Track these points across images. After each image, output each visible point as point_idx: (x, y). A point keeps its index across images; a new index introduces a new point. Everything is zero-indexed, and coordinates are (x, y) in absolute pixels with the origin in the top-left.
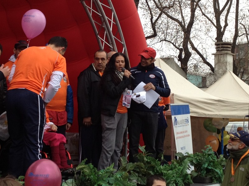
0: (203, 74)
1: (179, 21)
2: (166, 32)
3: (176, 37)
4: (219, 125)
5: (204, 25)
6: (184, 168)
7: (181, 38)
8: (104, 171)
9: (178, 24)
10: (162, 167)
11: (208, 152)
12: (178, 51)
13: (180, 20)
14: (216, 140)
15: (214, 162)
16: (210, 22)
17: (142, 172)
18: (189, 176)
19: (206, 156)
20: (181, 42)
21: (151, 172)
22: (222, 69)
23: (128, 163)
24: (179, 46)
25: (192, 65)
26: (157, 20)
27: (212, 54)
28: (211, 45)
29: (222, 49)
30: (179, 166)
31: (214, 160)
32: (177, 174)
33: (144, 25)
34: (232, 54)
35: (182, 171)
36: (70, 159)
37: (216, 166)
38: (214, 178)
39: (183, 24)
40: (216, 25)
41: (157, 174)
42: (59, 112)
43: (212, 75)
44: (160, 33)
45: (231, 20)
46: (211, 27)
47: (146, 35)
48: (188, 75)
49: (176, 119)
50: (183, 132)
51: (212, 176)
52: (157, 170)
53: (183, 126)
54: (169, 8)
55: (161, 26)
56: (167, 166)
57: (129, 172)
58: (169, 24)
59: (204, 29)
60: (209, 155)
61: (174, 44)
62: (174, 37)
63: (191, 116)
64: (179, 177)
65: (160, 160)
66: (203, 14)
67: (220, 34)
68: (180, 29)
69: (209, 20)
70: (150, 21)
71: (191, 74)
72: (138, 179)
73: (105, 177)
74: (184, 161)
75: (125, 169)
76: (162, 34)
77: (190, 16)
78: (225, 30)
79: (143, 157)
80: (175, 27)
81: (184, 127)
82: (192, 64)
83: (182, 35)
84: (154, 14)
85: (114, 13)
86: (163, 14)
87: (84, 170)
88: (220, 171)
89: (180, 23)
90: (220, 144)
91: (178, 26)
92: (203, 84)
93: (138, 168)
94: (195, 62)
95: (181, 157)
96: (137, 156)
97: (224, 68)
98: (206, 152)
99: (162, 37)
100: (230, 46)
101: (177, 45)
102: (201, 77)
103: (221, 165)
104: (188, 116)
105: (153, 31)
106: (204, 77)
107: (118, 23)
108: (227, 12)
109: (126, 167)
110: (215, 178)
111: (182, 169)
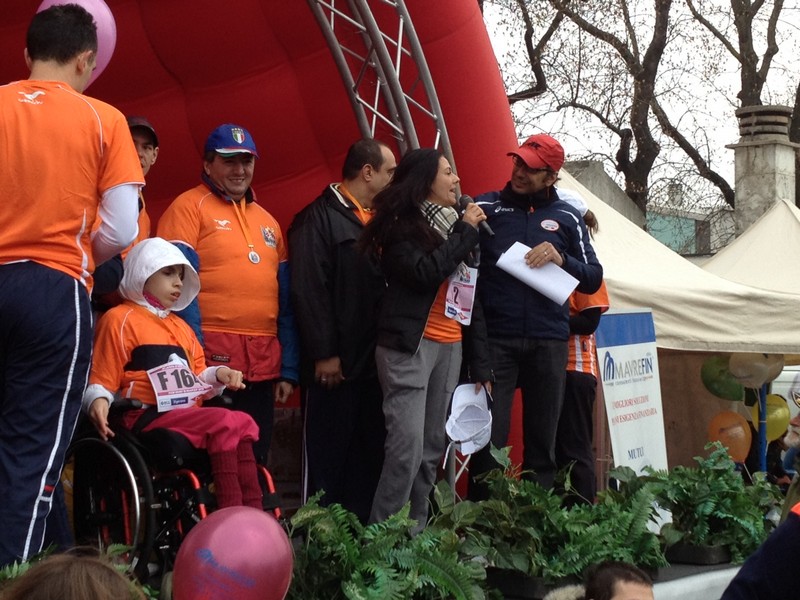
0: (698, 211)
1: (617, 39)
2: (575, 78)
3: (609, 94)
4: (751, 376)
5: (700, 51)
6: (639, 515)
7: (627, 95)
8: (380, 527)
9: (616, 51)
10: (565, 514)
11: (715, 464)
12: (617, 139)
13: (623, 36)
14: (740, 424)
15: (734, 497)
16: (718, 41)
17: (504, 532)
18: (656, 543)
19: (710, 479)
20: (624, 109)
21: (531, 530)
22: (761, 195)
23: (457, 501)
24: (620, 121)
25: (664, 184)
26: (547, 37)
27: (726, 146)
28: (721, 117)
29: (759, 128)
30: (621, 510)
31: (736, 489)
32: (614, 536)
33: (505, 55)
34: (793, 144)
35: (631, 525)
36: (273, 491)
37: (742, 510)
38: (734, 548)
39: (632, 50)
40: (738, 51)
41: (552, 535)
42: (252, 338)
43: (727, 215)
45: (787, 35)
46: (723, 59)
47: (512, 87)
48: (648, 217)
49: (611, 360)
50: (636, 401)
51: (728, 542)
52: (551, 526)
53: (635, 381)
55: (561, 58)
56: (582, 512)
57: (461, 531)
58: (587, 50)
59: (698, 63)
60: (719, 473)
61: (604, 116)
62: (603, 93)
63: (658, 349)
64: (621, 546)
65: (559, 490)
66: (698, 17)
67: (753, 81)
68: (622, 65)
69: (717, 34)
70: (524, 42)
71: (661, 214)
72: (489, 553)
73: (383, 545)
74: (637, 493)
75: (447, 522)
76: (563, 83)
77: (652, 22)
78: (769, 67)
79: (505, 484)
80: (606, 59)
81: (639, 384)
82: (662, 179)
83: (628, 86)
84: (535, 20)
85: (405, 20)
86: (566, 17)
87: (318, 525)
88: (754, 524)
89: (622, 48)
90: (757, 436)
91: (616, 56)
92: (700, 243)
93: (489, 518)
94: (672, 173)
95: (627, 480)
96: (485, 480)
97: (766, 190)
98: (709, 463)
99: (564, 92)
100: (784, 119)
101: (612, 119)
102: (693, 222)
103: (757, 504)
104: (650, 350)
105: (533, 74)
106: (703, 223)
107: (418, 52)
108: (773, 6)
109: (450, 515)
110: (740, 547)
111: (633, 521)
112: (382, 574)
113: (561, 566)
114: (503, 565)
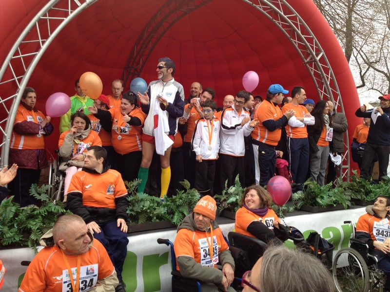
1: (384, 72)
2: (373, 82)
3: (382, 86)
7: (387, 86)
9: (384, 75)
10: (371, 186)
13: (386, 71)
17: (355, 190)
20: (386, 89)
21: (362, 189)
26: (366, 73)
30: (385, 186)
44: (368, 83)
47: (357, 85)
52: (367, 188)
54: (376, 63)
55: (369, 78)
56: (375, 186)
57: (344, 189)
58: (376, 75)
61: (381, 91)
62: (380, 86)
65: (369, 181)
68: (385, 78)
70: (359, 74)
75: (341, 186)
76: (370, 84)
79: (356, 179)
80: (381, 77)
83: (387, 84)
84: (363, 69)
86: (371, 68)
87: (310, 185)
93: (351, 186)
99: (370, 86)
101: (383, 92)
105: (362, 82)
107: (334, 78)
112: (325, 197)
113: (369, 198)
114: (355, 198)
